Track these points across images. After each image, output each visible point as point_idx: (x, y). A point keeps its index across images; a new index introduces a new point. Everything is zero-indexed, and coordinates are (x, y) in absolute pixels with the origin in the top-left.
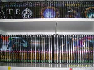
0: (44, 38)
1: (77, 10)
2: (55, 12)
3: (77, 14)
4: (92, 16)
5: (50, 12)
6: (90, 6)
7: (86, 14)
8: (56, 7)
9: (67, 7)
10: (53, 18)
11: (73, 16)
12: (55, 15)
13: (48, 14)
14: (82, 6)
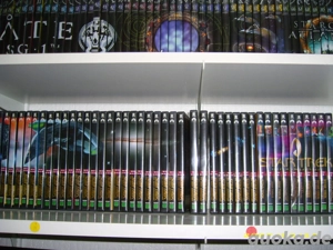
0: (157, 124)
1: (272, 25)
2: (195, 32)
3: (274, 41)
4: (325, 48)
5: (179, 33)
6: (319, 14)
7: (306, 39)
8: (200, 16)
9: (237, 14)
10: (190, 51)
11: (258, 46)
12: (195, 44)
13: (172, 39)
14: (290, 12)
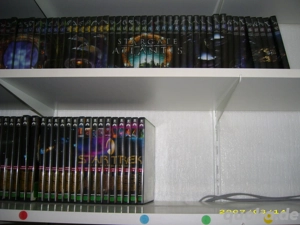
2: (37, 51)
3: (100, 57)
8: (42, 38)
10: (30, 67)
11: (87, 61)
